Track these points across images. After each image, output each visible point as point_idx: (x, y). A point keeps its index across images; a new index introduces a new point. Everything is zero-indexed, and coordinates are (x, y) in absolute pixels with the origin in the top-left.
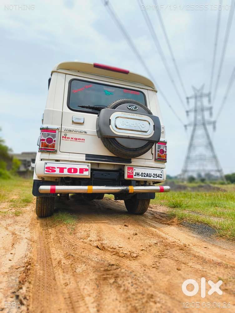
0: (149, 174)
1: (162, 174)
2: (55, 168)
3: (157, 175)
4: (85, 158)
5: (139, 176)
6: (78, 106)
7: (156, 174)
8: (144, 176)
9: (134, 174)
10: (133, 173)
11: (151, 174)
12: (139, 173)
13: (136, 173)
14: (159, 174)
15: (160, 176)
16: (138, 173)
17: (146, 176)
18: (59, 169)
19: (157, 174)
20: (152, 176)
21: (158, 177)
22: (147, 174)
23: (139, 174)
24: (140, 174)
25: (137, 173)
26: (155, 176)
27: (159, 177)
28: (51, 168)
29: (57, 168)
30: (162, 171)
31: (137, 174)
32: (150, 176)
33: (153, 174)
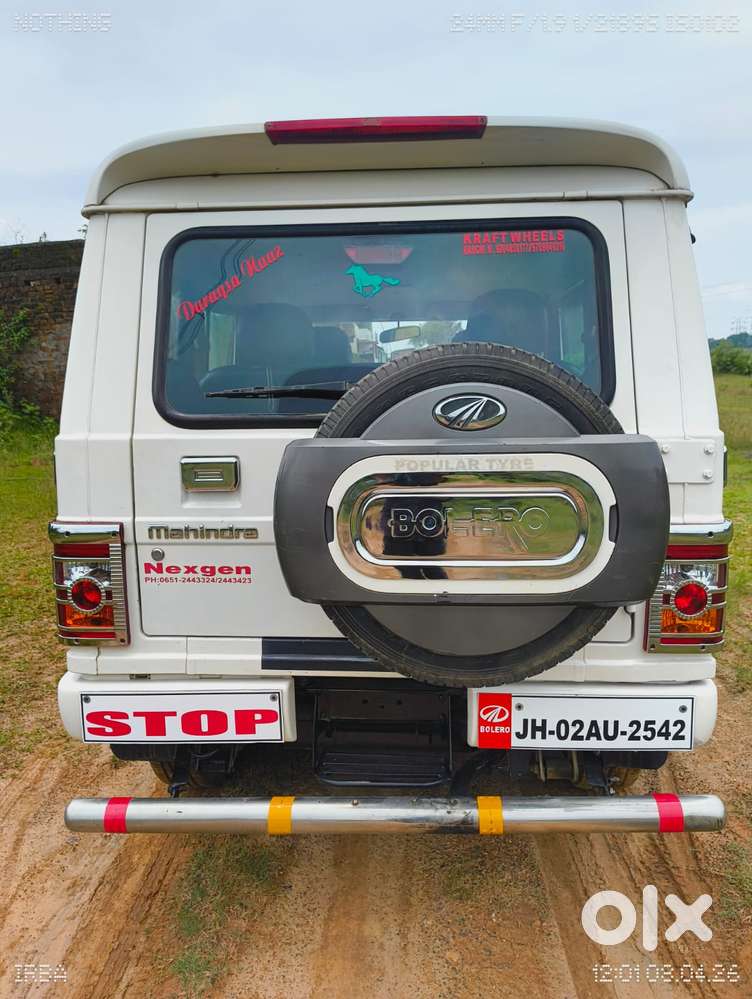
0: (606, 723)
1: (686, 717)
2: (125, 716)
3: (657, 727)
4: (258, 657)
5: (544, 737)
6: (207, 396)
7: (647, 723)
8: (576, 737)
9: (517, 726)
10: (508, 723)
11: (616, 723)
12: (544, 722)
13: (526, 721)
14: (666, 723)
15: (673, 730)
16: (539, 724)
17: (584, 733)
18: (143, 720)
19: (653, 722)
20: (624, 733)
21: (660, 734)
22: (594, 723)
23: (543, 728)
24: (551, 726)
25: (534, 721)
26: (641, 733)
27: (667, 735)
28: (108, 717)
29: (136, 714)
30: (688, 703)
31: (535, 729)
32: (611, 733)
33: (631, 725)
